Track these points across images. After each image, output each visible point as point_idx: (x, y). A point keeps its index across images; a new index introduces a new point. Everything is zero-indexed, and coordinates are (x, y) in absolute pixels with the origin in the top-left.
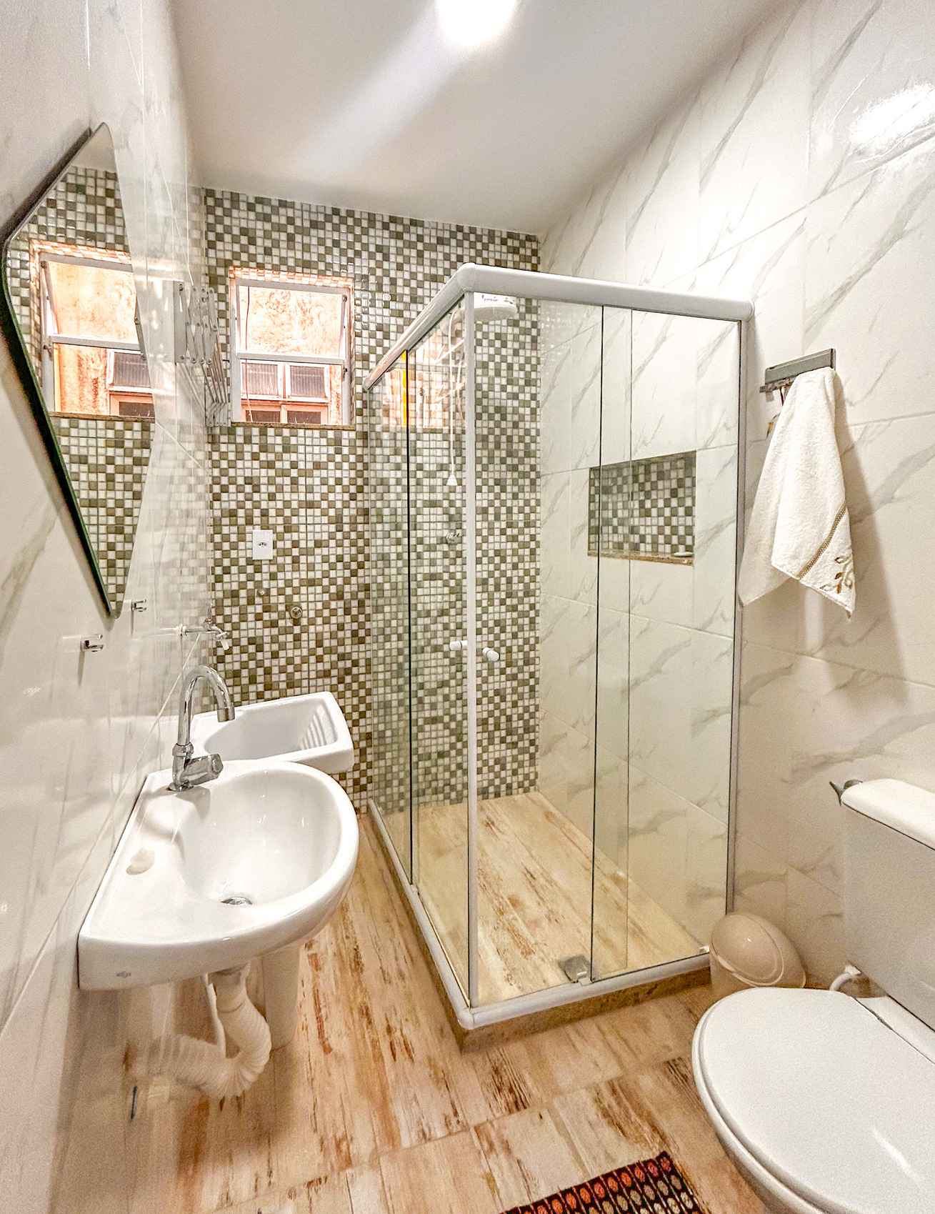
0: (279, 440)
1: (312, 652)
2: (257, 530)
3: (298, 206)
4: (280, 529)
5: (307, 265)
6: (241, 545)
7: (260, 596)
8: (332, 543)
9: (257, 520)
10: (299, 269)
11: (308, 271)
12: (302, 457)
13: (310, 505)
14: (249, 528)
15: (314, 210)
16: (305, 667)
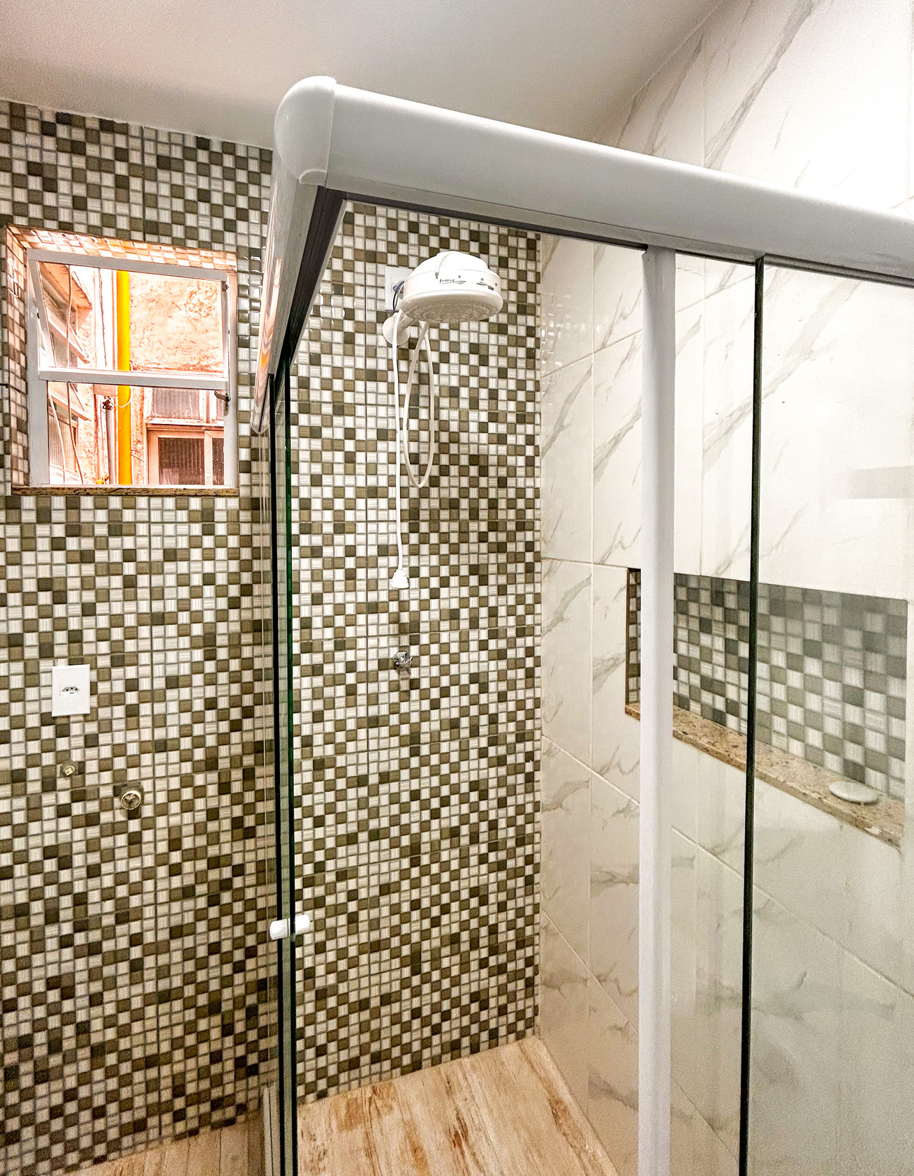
0: (102, 515)
1: (161, 860)
2: (62, 665)
3: (134, 132)
4: (104, 662)
5: (152, 229)
6: (31, 693)
7: (64, 775)
8: (198, 679)
9: (60, 650)
10: (137, 235)
11: (154, 238)
12: (143, 542)
13: (159, 619)
14: (45, 665)
15: (163, 138)
16: (149, 885)
